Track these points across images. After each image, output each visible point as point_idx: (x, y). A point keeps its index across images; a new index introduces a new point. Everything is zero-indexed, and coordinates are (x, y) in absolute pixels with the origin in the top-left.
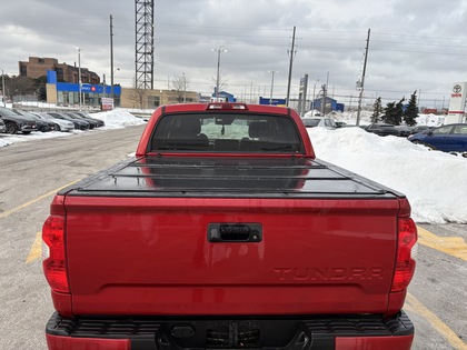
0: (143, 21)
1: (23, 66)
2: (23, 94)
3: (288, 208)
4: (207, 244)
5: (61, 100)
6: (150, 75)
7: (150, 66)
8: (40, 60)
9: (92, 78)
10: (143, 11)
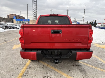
0: (34, 5)
1: (8, 16)
2: (8, 22)
3: (67, 26)
4: (51, 34)
5: (17, 23)
6: (36, 17)
7: (36, 15)
8: (12, 14)
9: (23, 18)
10: (34, 3)
